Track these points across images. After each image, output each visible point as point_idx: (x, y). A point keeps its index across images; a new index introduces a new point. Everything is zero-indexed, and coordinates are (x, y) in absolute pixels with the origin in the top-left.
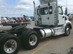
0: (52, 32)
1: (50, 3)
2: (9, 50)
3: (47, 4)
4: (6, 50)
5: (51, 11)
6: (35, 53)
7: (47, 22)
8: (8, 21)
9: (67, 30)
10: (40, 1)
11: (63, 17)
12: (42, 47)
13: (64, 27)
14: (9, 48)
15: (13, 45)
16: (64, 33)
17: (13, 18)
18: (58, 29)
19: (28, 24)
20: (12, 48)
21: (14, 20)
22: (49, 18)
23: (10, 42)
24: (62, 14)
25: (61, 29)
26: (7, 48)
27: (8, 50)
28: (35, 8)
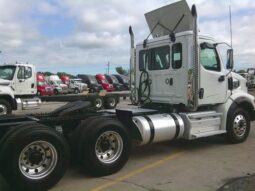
0: (178, 126)
1: (177, 35)
2: (36, 171)
3: (167, 37)
4: (27, 171)
5: (179, 59)
6: (110, 187)
7: (166, 93)
8: (62, 85)
9: (237, 121)
10: (150, 26)
11: (221, 79)
12: (139, 171)
13: (223, 110)
14: (35, 166)
15: (48, 157)
16: (224, 131)
17: (79, 76)
18: (199, 119)
19: (125, 98)
20: (44, 166)
21: (83, 84)
22: (171, 80)
23: (38, 147)
24: (218, 69)
25: (214, 117)
26: (29, 166)
27: (32, 171)
28: (132, 46)
